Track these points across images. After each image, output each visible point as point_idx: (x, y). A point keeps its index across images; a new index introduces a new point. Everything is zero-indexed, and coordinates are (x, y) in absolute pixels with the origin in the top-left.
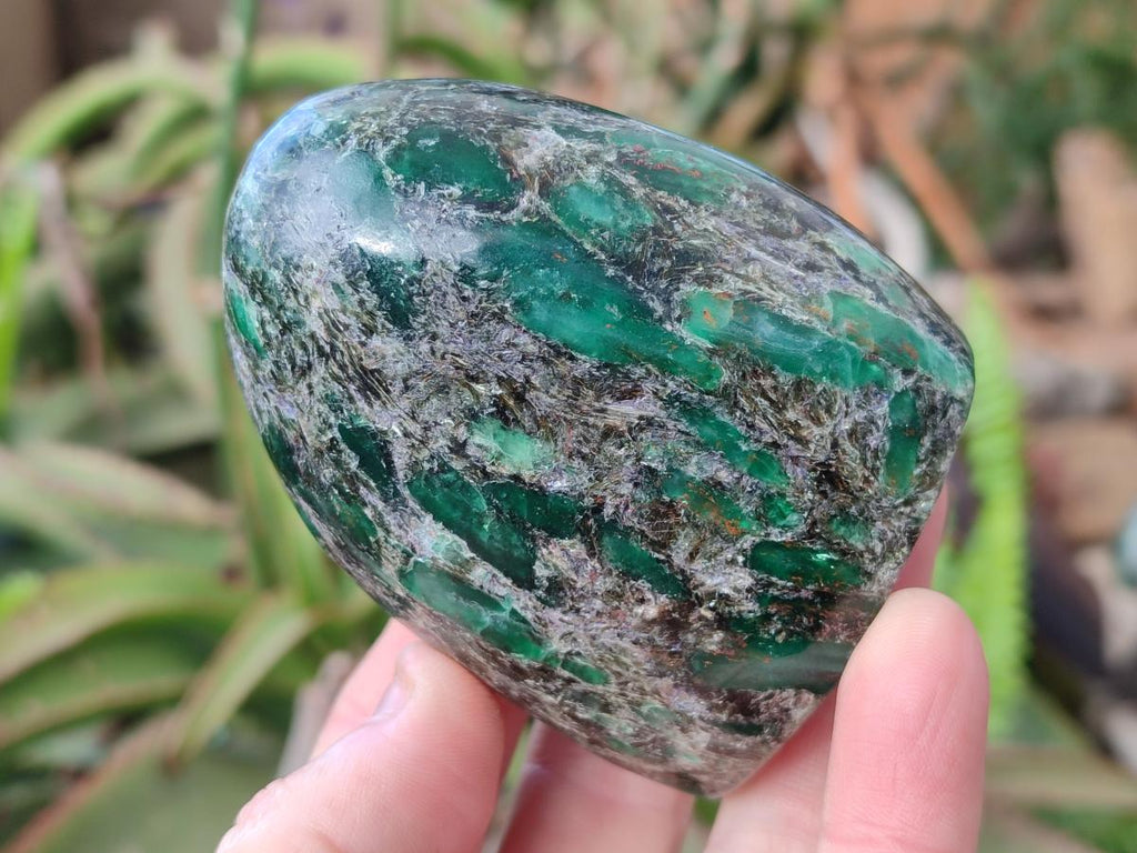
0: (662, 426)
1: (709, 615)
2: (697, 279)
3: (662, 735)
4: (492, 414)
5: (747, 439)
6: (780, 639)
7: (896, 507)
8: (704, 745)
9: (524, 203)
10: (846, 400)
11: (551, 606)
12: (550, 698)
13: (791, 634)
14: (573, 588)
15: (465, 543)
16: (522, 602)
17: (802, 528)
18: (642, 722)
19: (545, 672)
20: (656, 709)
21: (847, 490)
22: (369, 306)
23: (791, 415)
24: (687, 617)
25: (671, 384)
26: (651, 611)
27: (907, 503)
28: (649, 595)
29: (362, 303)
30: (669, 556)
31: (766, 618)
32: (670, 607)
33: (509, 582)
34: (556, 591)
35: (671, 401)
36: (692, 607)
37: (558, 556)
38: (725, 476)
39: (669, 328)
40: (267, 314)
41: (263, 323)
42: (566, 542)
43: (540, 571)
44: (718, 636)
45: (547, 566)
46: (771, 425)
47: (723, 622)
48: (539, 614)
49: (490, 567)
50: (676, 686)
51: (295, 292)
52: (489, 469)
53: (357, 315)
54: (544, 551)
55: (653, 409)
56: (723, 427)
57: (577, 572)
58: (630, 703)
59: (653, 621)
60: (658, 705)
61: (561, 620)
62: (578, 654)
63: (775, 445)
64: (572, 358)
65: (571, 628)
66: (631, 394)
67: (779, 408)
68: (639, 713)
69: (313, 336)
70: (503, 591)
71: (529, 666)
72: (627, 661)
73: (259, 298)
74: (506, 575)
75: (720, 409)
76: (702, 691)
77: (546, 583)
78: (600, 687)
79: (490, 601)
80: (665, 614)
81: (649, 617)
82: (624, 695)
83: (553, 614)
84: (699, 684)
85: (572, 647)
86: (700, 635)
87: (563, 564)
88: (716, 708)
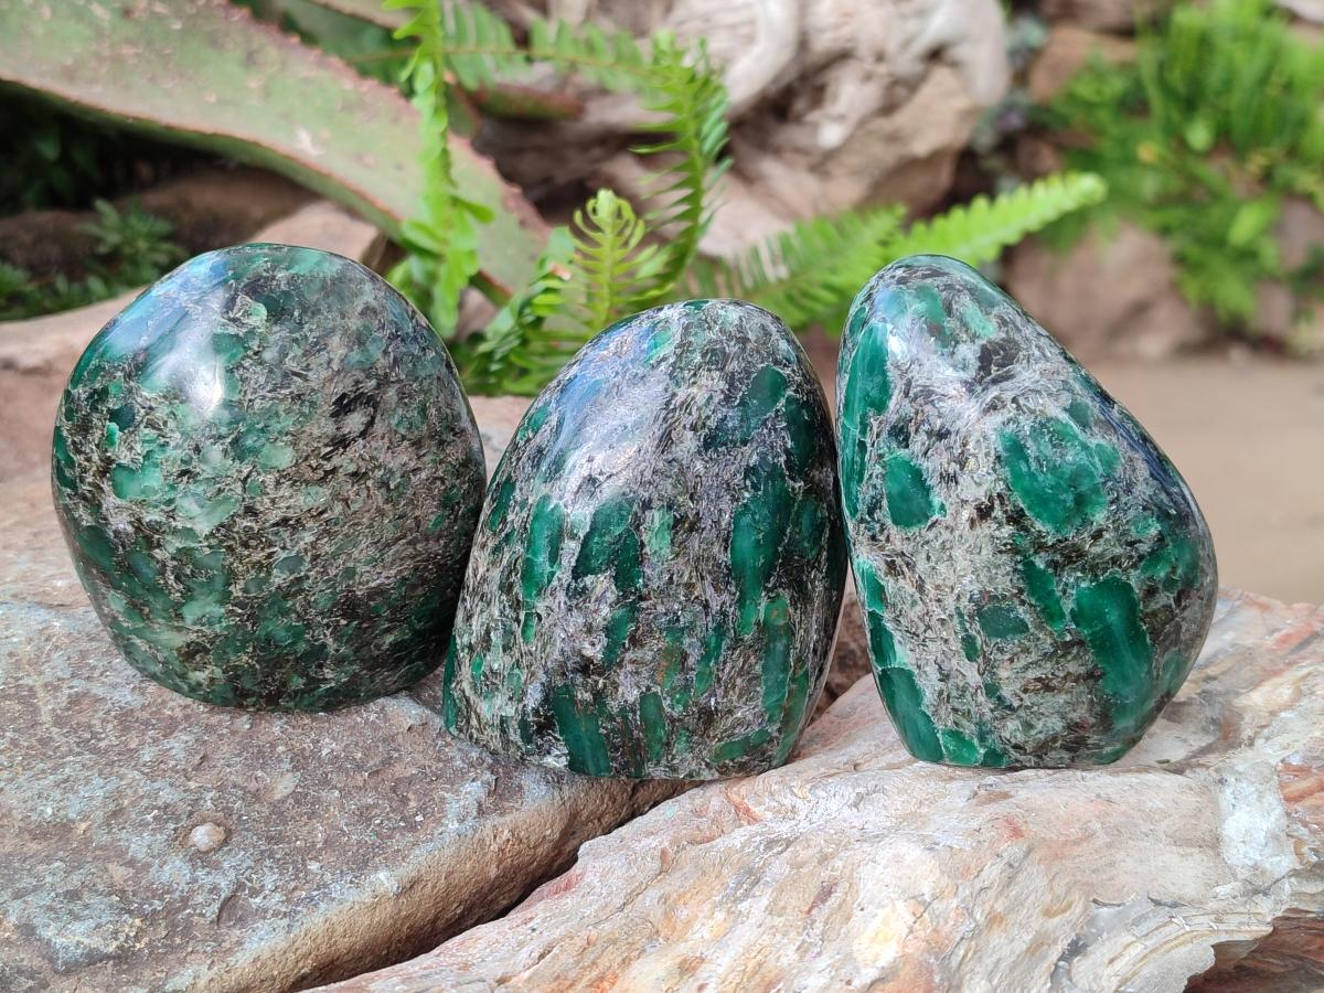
0: (707, 615)
1: (600, 685)
2: (793, 596)
3: (500, 687)
4: (675, 517)
5: (716, 663)
6: (601, 730)
7: (703, 760)
8: (504, 714)
9: (797, 485)
10: (756, 706)
11: (567, 594)
12: (497, 613)
13: (607, 736)
14: (584, 601)
15: (588, 530)
16: (563, 575)
17: (675, 715)
18: (506, 673)
19: (517, 605)
20: (519, 678)
21: (705, 729)
22: (708, 423)
23: (739, 681)
24: (593, 674)
25: (732, 609)
26: (589, 652)
27: (707, 765)
28: (598, 647)
29: (708, 417)
30: (629, 649)
31: (611, 718)
32: (595, 662)
33: (573, 564)
34: (578, 594)
35: (724, 614)
36: (600, 675)
37: (601, 584)
38: (691, 661)
39: (763, 594)
40: (672, 360)
41: (664, 359)
42: (613, 587)
43: (589, 579)
44: (588, 696)
45: (592, 583)
46: (729, 673)
47: (599, 696)
48: (558, 588)
49: (578, 549)
50: (543, 684)
51: (695, 375)
52: (641, 528)
53: (700, 417)
54: (602, 578)
55: (715, 606)
56: (718, 647)
57: (596, 601)
58: (518, 661)
59: (583, 656)
60: (523, 679)
61: (560, 603)
62: (540, 619)
63: (719, 680)
64: (726, 549)
65: (556, 610)
66: (717, 589)
67: (740, 674)
68: (512, 669)
69: (674, 395)
70: (565, 562)
71: (517, 594)
72: (548, 649)
73: (679, 351)
74: (577, 561)
75: (729, 641)
76: (546, 700)
77: (581, 585)
78: (521, 640)
79: (554, 557)
80: (590, 660)
81: (584, 652)
82: (522, 656)
83: (562, 597)
84: (550, 697)
85: (544, 615)
86: (584, 686)
87: (598, 591)
88: (536, 712)
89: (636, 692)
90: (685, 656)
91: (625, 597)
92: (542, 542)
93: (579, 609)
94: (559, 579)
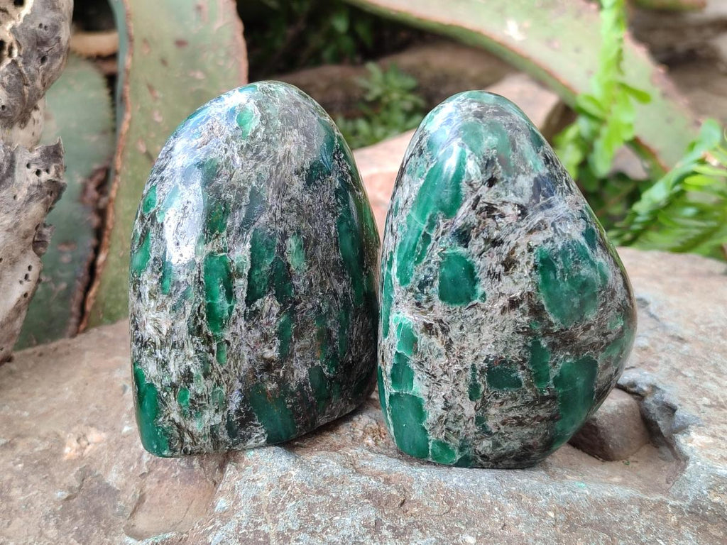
0: (337, 300)
1: (281, 375)
3: (207, 405)
4: (303, 239)
5: (348, 331)
6: (288, 406)
7: (348, 399)
8: (213, 424)
11: (245, 319)
12: (192, 352)
13: (292, 408)
14: (258, 319)
15: (249, 267)
16: (240, 305)
17: (331, 376)
18: (210, 393)
19: (208, 340)
20: (221, 393)
21: (348, 378)
22: (305, 166)
24: (275, 368)
25: (350, 290)
26: (269, 354)
27: (350, 402)
28: (275, 349)
29: (303, 163)
30: (295, 342)
31: (293, 394)
32: (275, 359)
33: (245, 295)
34: (253, 316)
35: (345, 295)
37: (269, 304)
38: (334, 335)
40: (262, 129)
41: (257, 130)
42: (276, 302)
43: (258, 303)
44: (274, 386)
45: (261, 304)
46: (356, 334)
47: (282, 382)
48: (238, 317)
49: (247, 283)
50: (240, 390)
51: (283, 135)
52: (285, 253)
53: (298, 164)
54: (267, 298)
55: (340, 292)
56: (347, 319)
57: (266, 316)
58: (218, 381)
59: (265, 359)
60: (224, 392)
61: (241, 327)
62: (228, 344)
63: (352, 341)
64: (338, 250)
65: (239, 333)
66: (340, 281)
69: (276, 153)
70: (239, 296)
71: (206, 332)
72: (239, 364)
73: (264, 122)
74: (247, 292)
75: (352, 313)
76: (244, 401)
77: (254, 309)
78: (217, 365)
79: (230, 295)
80: (271, 360)
81: (265, 356)
82: (220, 376)
83: (241, 322)
84: (247, 397)
85: (231, 340)
86: (270, 379)
87: (267, 308)
88: (238, 412)
89: (305, 371)
90: (329, 332)
91: (285, 306)
92: (219, 288)
93: (256, 326)
94: (237, 310)
